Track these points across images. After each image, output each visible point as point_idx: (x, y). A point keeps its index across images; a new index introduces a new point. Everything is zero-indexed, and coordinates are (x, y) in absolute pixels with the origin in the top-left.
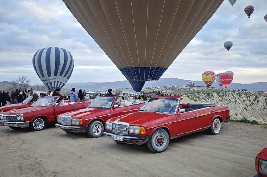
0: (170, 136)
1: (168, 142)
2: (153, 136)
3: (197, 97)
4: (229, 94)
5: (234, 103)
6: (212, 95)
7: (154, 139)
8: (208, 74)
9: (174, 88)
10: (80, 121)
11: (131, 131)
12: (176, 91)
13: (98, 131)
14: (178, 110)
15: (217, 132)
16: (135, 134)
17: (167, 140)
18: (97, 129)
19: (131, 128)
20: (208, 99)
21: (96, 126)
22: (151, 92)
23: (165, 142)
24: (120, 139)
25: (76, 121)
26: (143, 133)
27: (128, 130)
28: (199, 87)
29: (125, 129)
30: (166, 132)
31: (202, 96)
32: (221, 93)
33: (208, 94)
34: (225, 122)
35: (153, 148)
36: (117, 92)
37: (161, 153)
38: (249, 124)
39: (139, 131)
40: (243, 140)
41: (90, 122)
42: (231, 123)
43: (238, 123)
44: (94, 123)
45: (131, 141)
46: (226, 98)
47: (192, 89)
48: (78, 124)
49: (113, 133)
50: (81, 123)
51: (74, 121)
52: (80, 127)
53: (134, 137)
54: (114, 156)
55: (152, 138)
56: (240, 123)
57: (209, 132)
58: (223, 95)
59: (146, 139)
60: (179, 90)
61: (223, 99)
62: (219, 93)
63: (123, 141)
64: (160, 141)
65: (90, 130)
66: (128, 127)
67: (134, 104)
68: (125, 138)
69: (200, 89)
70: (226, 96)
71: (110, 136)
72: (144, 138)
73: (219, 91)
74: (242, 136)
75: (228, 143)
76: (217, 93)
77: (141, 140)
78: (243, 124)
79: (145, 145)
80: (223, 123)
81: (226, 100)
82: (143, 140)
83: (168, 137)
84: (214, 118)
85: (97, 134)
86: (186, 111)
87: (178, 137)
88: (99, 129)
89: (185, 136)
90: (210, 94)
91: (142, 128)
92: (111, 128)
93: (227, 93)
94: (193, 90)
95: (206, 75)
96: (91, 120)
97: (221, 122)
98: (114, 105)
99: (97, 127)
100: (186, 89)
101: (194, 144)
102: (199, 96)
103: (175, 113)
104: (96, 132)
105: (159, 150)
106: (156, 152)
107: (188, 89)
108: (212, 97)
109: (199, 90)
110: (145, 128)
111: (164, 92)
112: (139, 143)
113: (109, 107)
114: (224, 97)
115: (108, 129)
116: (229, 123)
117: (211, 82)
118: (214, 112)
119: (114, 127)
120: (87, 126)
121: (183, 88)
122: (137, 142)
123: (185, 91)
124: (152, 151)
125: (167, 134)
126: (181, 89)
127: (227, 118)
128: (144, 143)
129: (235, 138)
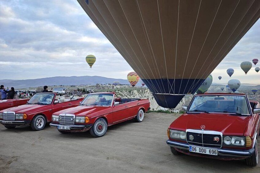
0: (107, 124)
1: (107, 128)
2: (95, 124)
3: (120, 94)
4: (147, 92)
5: (152, 99)
6: (133, 93)
7: (96, 127)
8: (133, 75)
9: (98, 85)
10: (24, 116)
11: (77, 121)
12: (101, 88)
13: (40, 125)
14: (113, 103)
15: (141, 120)
16: (80, 123)
17: (106, 127)
18: (40, 123)
19: (77, 119)
20: (129, 95)
21: (38, 120)
22: (76, 90)
23: (104, 128)
24: (67, 128)
25: (20, 116)
26: (87, 122)
27: (74, 120)
28: (121, 85)
29: (72, 119)
30: (105, 121)
31: (124, 93)
32: (141, 91)
33: (130, 92)
34: (146, 113)
35: (95, 133)
36: (39, 89)
37: (101, 137)
38: (163, 114)
39: (84, 120)
40: (160, 124)
41: (33, 116)
42: (151, 113)
43: (156, 113)
44: (37, 118)
45: (76, 129)
46: (144, 95)
47: (115, 87)
48: (21, 119)
49: (59, 124)
50: (25, 118)
51: (18, 116)
52: (24, 121)
53: (79, 125)
54: (63, 142)
55: (95, 126)
56: (157, 113)
57: (136, 120)
58: (143, 93)
59: (89, 127)
60: (103, 88)
61: (142, 96)
62: (139, 90)
63: (70, 129)
64: (100, 128)
65: (33, 124)
66: (74, 118)
67: (72, 100)
68: (72, 127)
69: (122, 86)
70: (144, 93)
71: (57, 126)
72: (88, 125)
73: (139, 88)
74: (159, 122)
75: (149, 127)
76: (137, 90)
77: (86, 128)
78: (159, 114)
79: (88, 131)
80: (145, 113)
81: (145, 96)
82: (87, 127)
83: (106, 124)
84: (139, 109)
85: (40, 127)
86: (119, 104)
87: (113, 124)
88: (41, 123)
89: (119, 123)
90: (131, 91)
91: (87, 117)
92: (57, 120)
93: (146, 91)
94: (117, 88)
95: (131, 75)
96: (35, 115)
97: (144, 112)
98: (54, 101)
99: (40, 121)
100: (109, 87)
101: (125, 129)
102: (122, 93)
103: (111, 106)
104: (39, 125)
105: (99, 135)
106: (97, 136)
107: (112, 87)
108: (133, 94)
109: (122, 88)
110: (89, 118)
111: (89, 89)
112: (84, 131)
113: (50, 103)
114: (143, 94)
115: (54, 121)
116: (149, 113)
117: (136, 82)
118: (139, 105)
119: (61, 118)
120: (31, 120)
121: (107, 86)
122: (82, 129)
123: (108, 89)
124: (95, 136)
125: (105, 122)
126: (105, 87)
127: (148, 109)
128: (88, 130)
129: (153, 124)
